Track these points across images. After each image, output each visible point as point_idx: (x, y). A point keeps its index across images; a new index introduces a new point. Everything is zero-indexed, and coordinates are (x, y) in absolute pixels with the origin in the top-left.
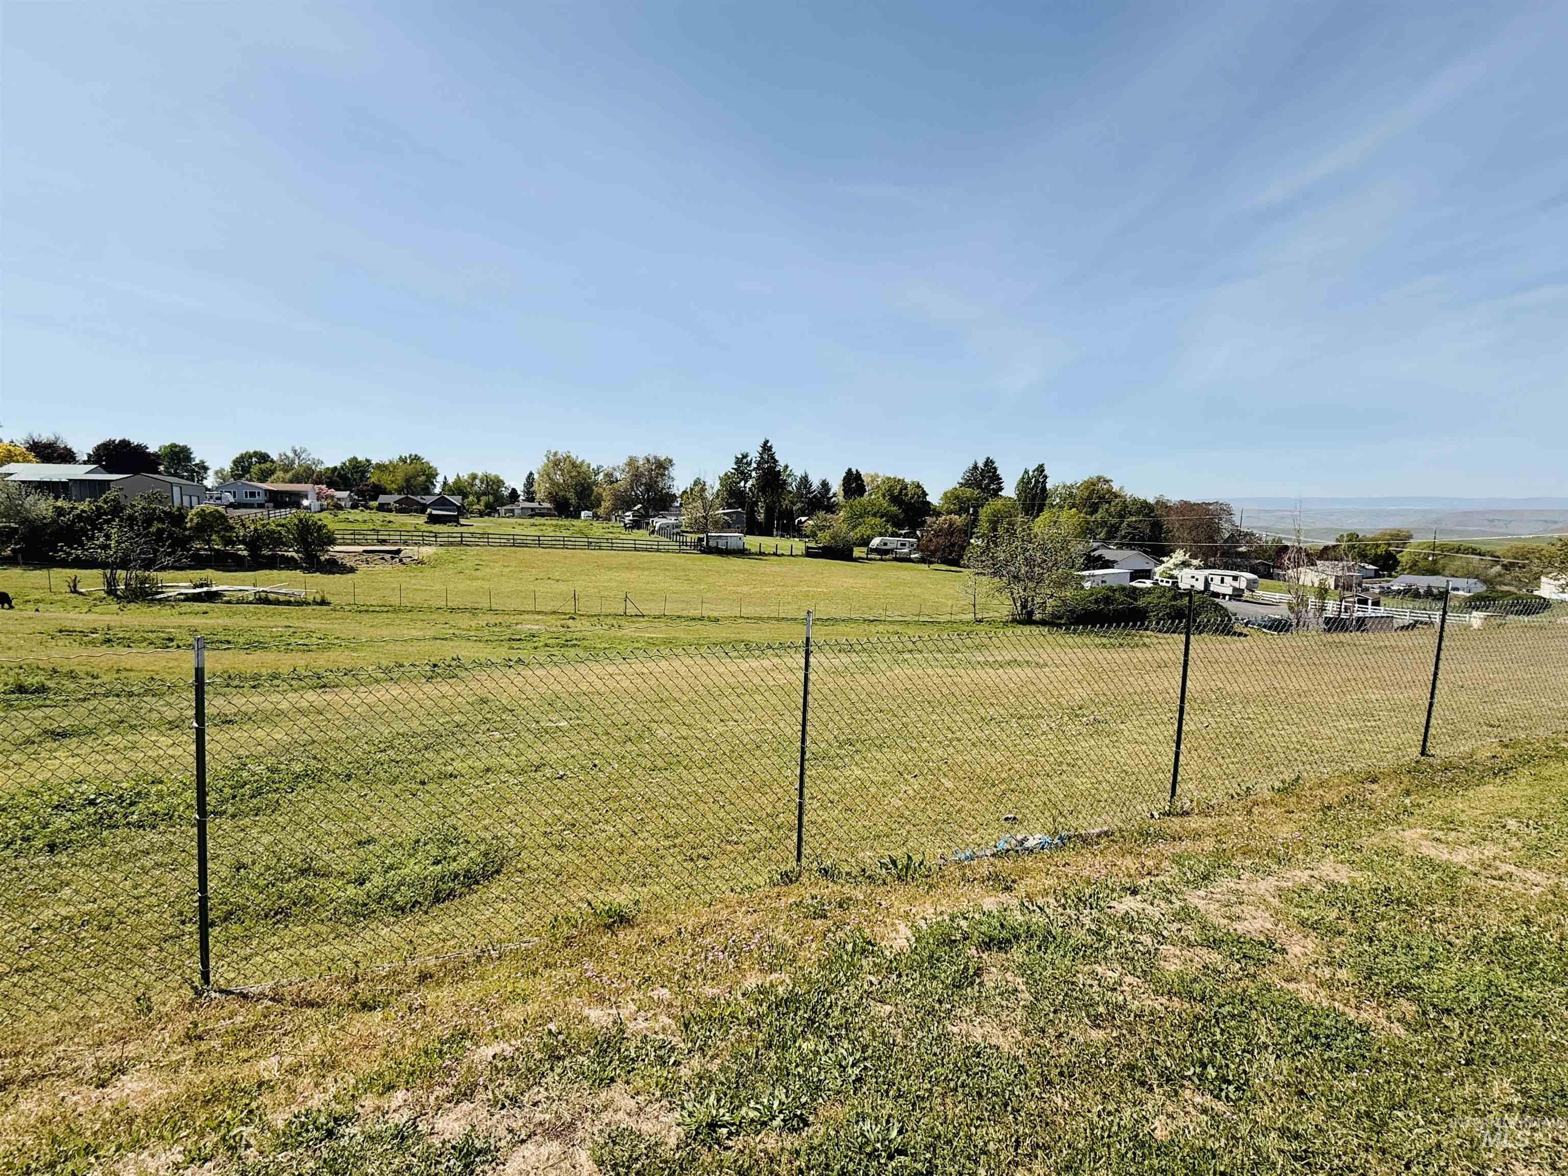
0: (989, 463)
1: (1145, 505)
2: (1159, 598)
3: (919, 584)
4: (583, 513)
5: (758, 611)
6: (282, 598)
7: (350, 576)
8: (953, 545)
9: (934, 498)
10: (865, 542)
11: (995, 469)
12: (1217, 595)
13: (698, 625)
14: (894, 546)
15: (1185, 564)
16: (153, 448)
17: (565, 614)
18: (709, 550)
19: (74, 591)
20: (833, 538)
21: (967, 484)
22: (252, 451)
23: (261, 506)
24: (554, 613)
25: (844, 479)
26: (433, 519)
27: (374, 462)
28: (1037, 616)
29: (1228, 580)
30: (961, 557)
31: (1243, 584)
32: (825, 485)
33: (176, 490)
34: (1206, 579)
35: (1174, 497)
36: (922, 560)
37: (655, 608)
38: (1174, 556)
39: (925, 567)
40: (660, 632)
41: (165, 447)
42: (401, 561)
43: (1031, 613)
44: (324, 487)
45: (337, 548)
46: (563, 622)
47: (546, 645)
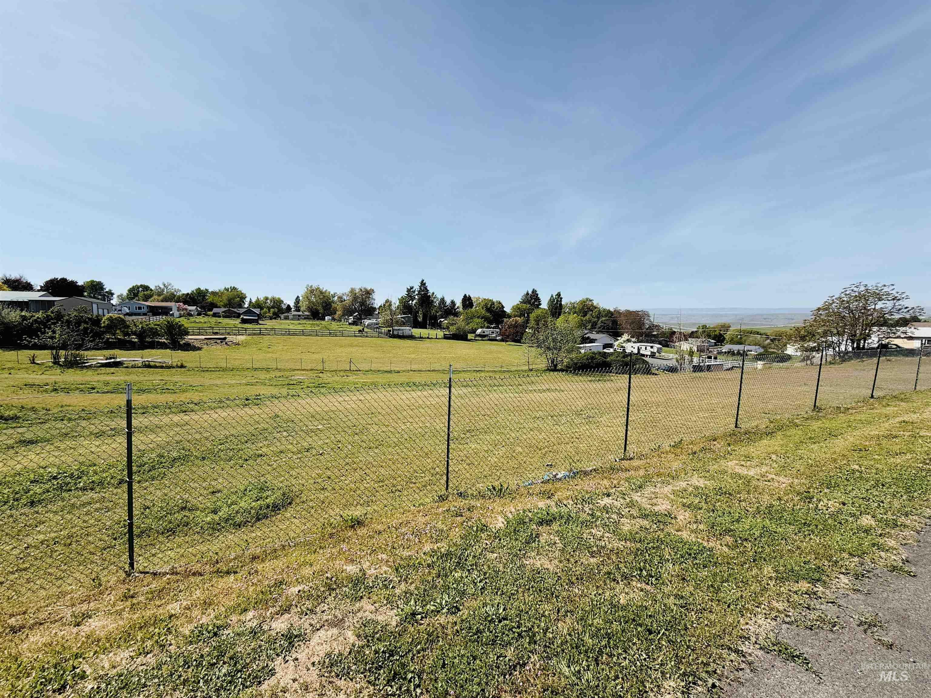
0: (534, 291)
1: (609, 311)
2: (617, 357)
3: (500, 352)
4: (326, 318)
5: (420, 367)
6: (158, 364)
7: (198, 352)
8: (517, 332)
9: (508, 309)
10: (473, 331)
11: (537, 294)
12: (643, 355)
13: (389, 375)
14: (488, 333)
15: (628, 341)
16: (80, 283)
17: (318, 370)
18: (394, 336)
19: (33, 362)
20: (458, 329)
21: (523, 302)
22: (139, 285)
23: (145, 314)
24: (311, 370)
25: (463, 299)
26: (244, 321)
27: (210, 291)
28: (559, 367)
29: (649, 348)
30: (521, 338)
31: (655, 350)
32: (453, 303)
33: (95, 306)
34: (638, 348)
35: (622, 308)
36: (502, 340)
37: (364, 366)
38: (623, 336)
39: (504, 343)
40: (370, 378)
41: (87, 282)
42: (226, 343)
43: (556, 366)
44: (181, 304)
45: (190, 337)
46: (317, 374)
47: (308, 387)
